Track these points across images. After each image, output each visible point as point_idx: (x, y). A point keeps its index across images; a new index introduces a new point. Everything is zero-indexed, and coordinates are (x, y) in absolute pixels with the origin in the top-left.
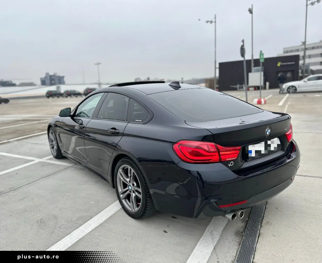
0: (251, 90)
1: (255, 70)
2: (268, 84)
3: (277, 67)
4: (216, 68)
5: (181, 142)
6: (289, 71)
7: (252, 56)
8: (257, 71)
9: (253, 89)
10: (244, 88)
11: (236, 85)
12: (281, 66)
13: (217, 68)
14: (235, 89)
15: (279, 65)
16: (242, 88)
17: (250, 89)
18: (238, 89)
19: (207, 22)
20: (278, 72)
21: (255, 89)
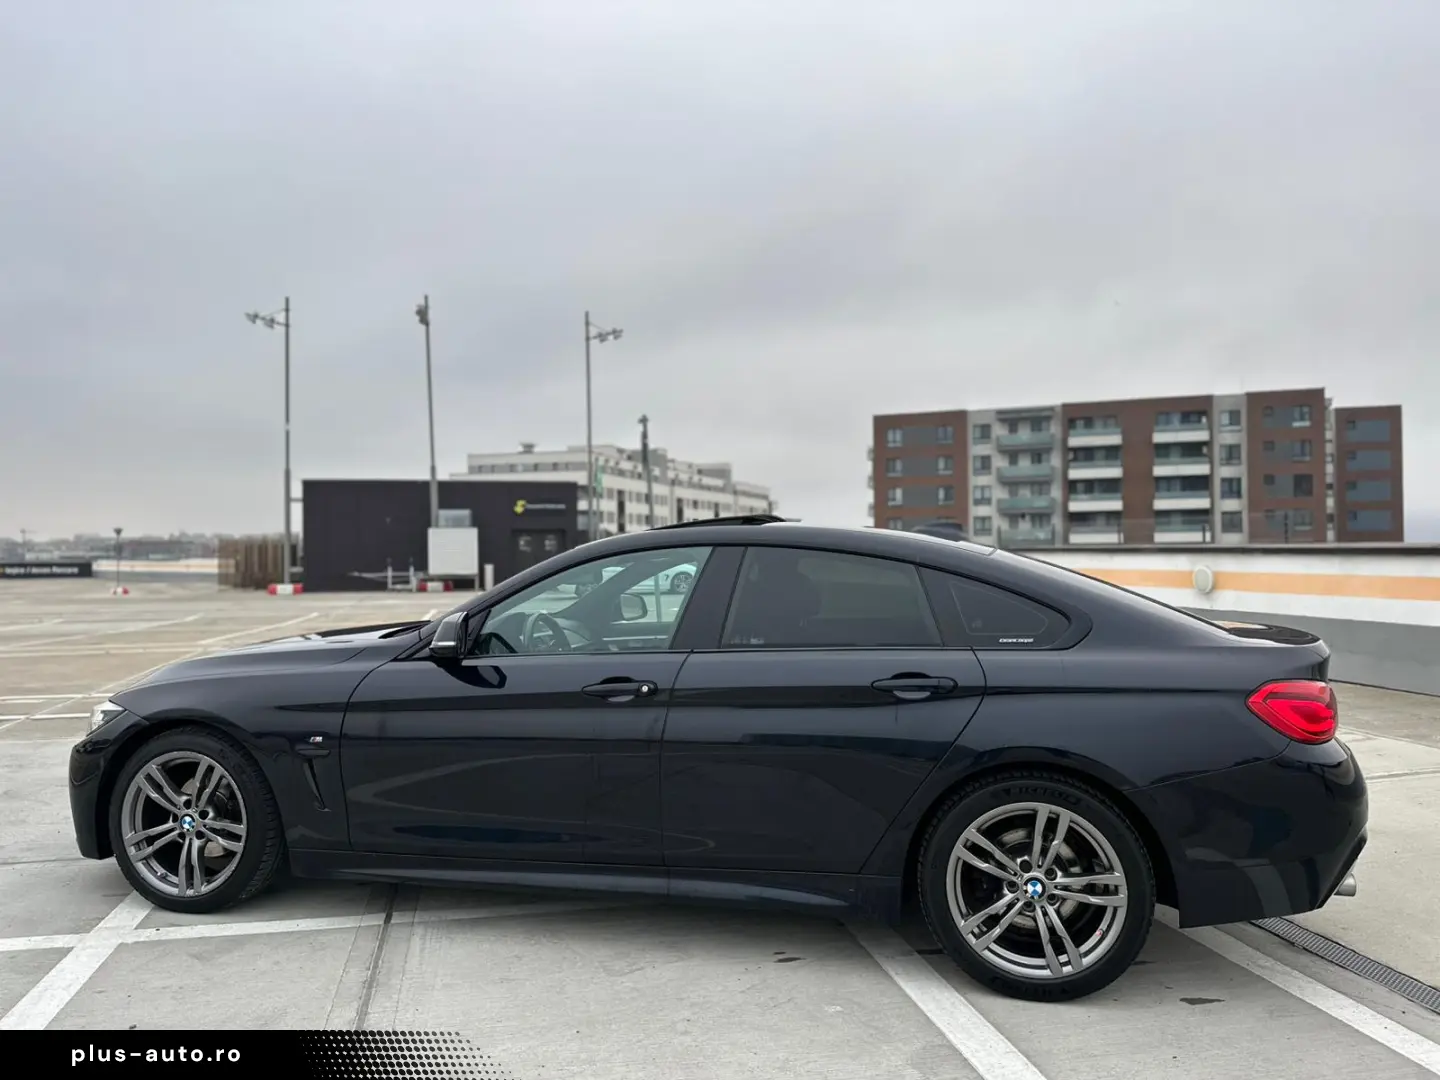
0: (435, 591)
1: (447, 520)
2: (489, 569)
3: (516, 514)
4: (288, 500)
5: (1270, 687)
6: (550, 531)
7: (433, 469)
8: (457, 523)
9: (439, 585)
10: (414, 583)
11: (384, 569)
12: (526, 512)
13: (296, 500)
14: (380, 586)
15: (519, 509)
16: (407, 582)
17: (430, 585)
18: (390, 586)
19: (254, 318)
20: (517, 533)
21: (447, 588)
